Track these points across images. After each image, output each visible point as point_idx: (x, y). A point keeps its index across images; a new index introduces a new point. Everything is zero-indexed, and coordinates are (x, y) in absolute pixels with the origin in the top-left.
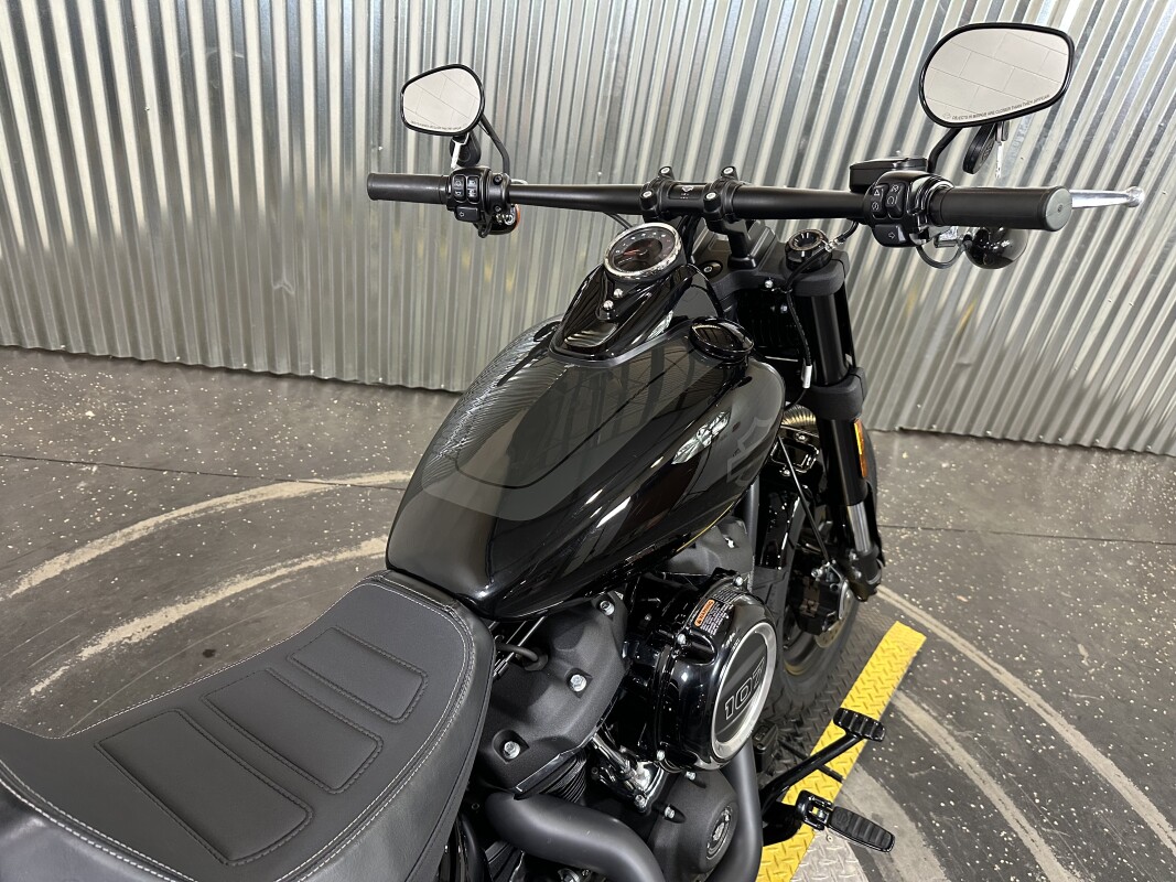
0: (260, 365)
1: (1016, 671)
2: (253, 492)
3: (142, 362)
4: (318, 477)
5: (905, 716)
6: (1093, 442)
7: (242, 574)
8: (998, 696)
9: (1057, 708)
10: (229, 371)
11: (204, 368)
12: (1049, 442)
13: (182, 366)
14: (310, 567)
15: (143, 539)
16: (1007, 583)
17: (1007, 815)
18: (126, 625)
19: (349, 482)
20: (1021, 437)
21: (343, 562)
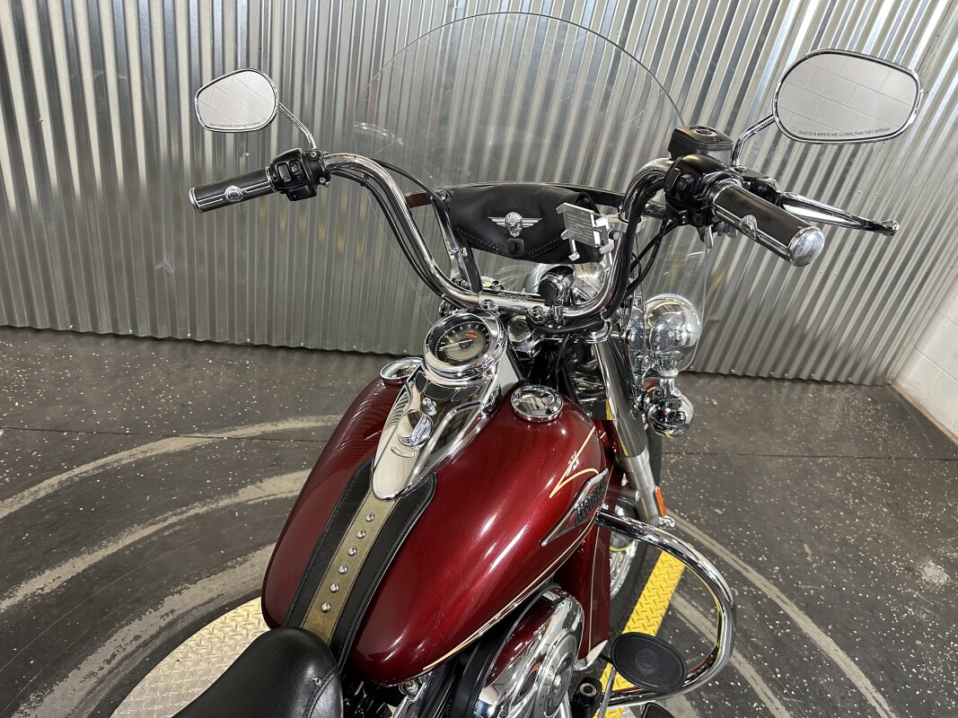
0: (144, 331)
1: (761, 569)
2: (144, 448)
3: (38, 331)
4: (199, 432)
5: (680, 614)
6: (810, 376)
7: (139, 524)
8: (747, 591)
9: (790, 598)
10: (117, 336)
11: (95, 335)
12: (777, 377)
13: (75, 333)
14: (197, 514)
15: (48, 496)
16: (751, 496)
17: (758, 689)
18: (39, 577)
19: (225, 436)
20: (757, 373)
21: (224, 508)
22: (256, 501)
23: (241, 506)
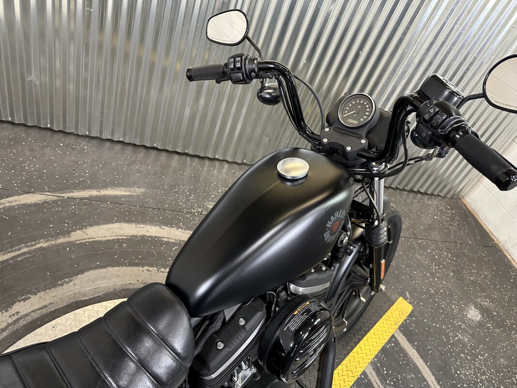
0: (19, 120)
2: (10, 199)
4: (49, 191)
6: (419, 190)
12: (401, 188)
19: (66, 195)
20: (390, 185)
21: (59, 245)
22: (81, 241)
23: (71, 244)
